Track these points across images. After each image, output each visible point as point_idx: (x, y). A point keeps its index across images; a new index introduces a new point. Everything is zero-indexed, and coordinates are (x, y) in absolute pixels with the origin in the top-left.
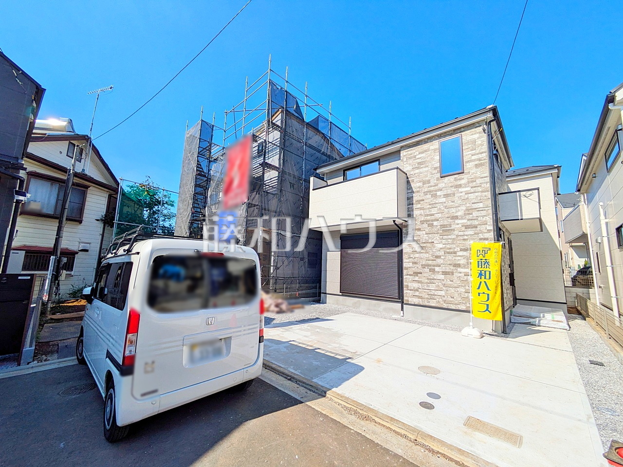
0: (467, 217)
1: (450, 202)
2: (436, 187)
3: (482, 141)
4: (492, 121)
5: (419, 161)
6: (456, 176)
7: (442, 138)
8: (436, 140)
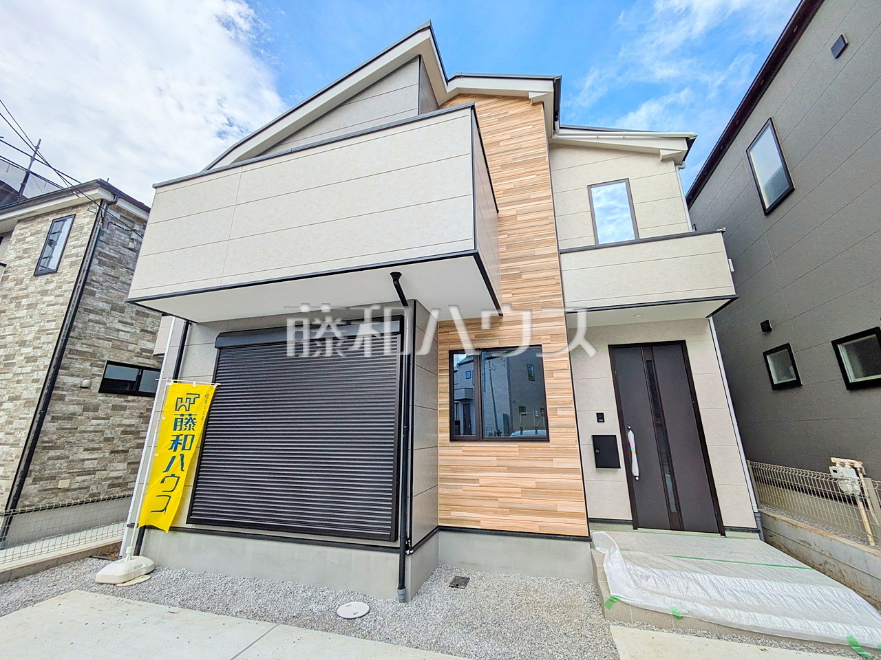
0: (35, 343)
1: (28, 317)
2: (25, 291)
3: (88, 230)
4: (109, 203)
5: (25, 246)
6: (49, 276)
7: (58, 217)
8: (52, 218)
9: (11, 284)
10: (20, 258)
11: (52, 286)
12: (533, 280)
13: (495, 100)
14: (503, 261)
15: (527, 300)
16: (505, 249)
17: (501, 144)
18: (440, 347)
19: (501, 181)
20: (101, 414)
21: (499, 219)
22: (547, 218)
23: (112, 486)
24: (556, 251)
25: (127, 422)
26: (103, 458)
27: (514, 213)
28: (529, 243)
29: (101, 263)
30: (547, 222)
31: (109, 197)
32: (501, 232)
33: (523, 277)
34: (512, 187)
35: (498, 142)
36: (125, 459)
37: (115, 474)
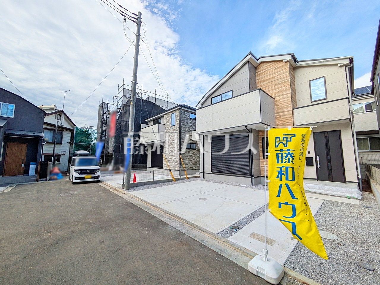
3: (179, 116)
4: (181, 109)
5: (167, 120)
6: (174, 126)
7: (172, 113)
8: (171, 113)
9: (167, 128)
10: (167, 123)
11: (175, 129)
12: (284, 118)
13: (273, 62)
14: (276, 113)
15: (283, 124)
16: (276, 110)
17: (275, 78)
18: (260, 137)
19: (275, 89)
20: (187, 153)
21: (275, 101)
22: (289, 100)
23: (191, 167)
24: (292, 109)
25: (191, 155)
26: (189, 162)
27: (279, 99)
28: (284, 108)
29: (182, 122)
30: (289, 101)
31: (181, 108)
32: (275, 105)
33: (282, 117)
34: (279, 91)
35: (274, 77)
36: (192, 162)
37: (191, 165)
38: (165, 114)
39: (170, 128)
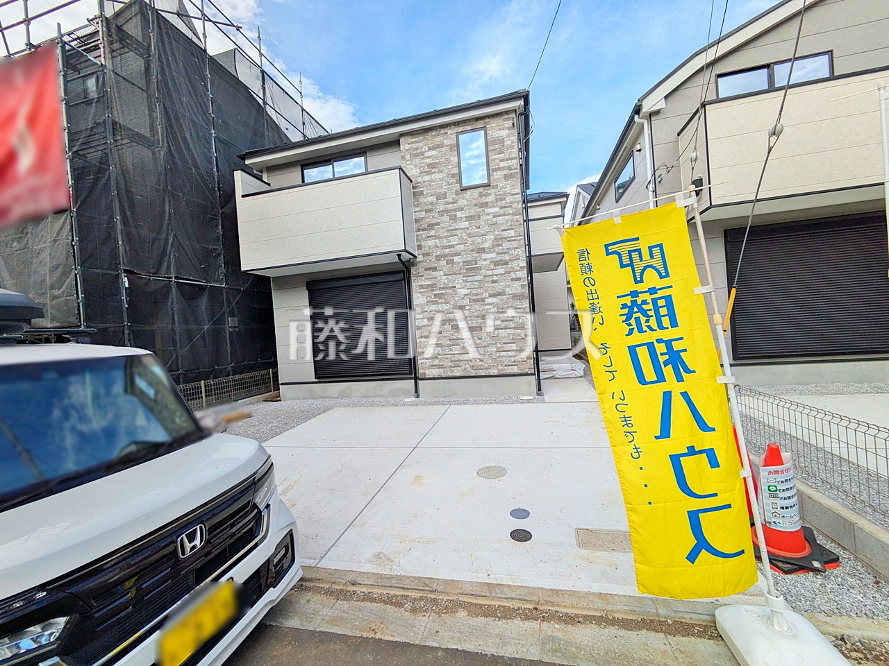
0: (496, 249)
1: (474, 227)
2: (455, 205)
3: (512, 141)
5: (428, 161)
6: (480, 190)
7: (461, 129)
8: (451, 131)
11: (489, 199)
38: (402, 135)
39: (451, 196)
